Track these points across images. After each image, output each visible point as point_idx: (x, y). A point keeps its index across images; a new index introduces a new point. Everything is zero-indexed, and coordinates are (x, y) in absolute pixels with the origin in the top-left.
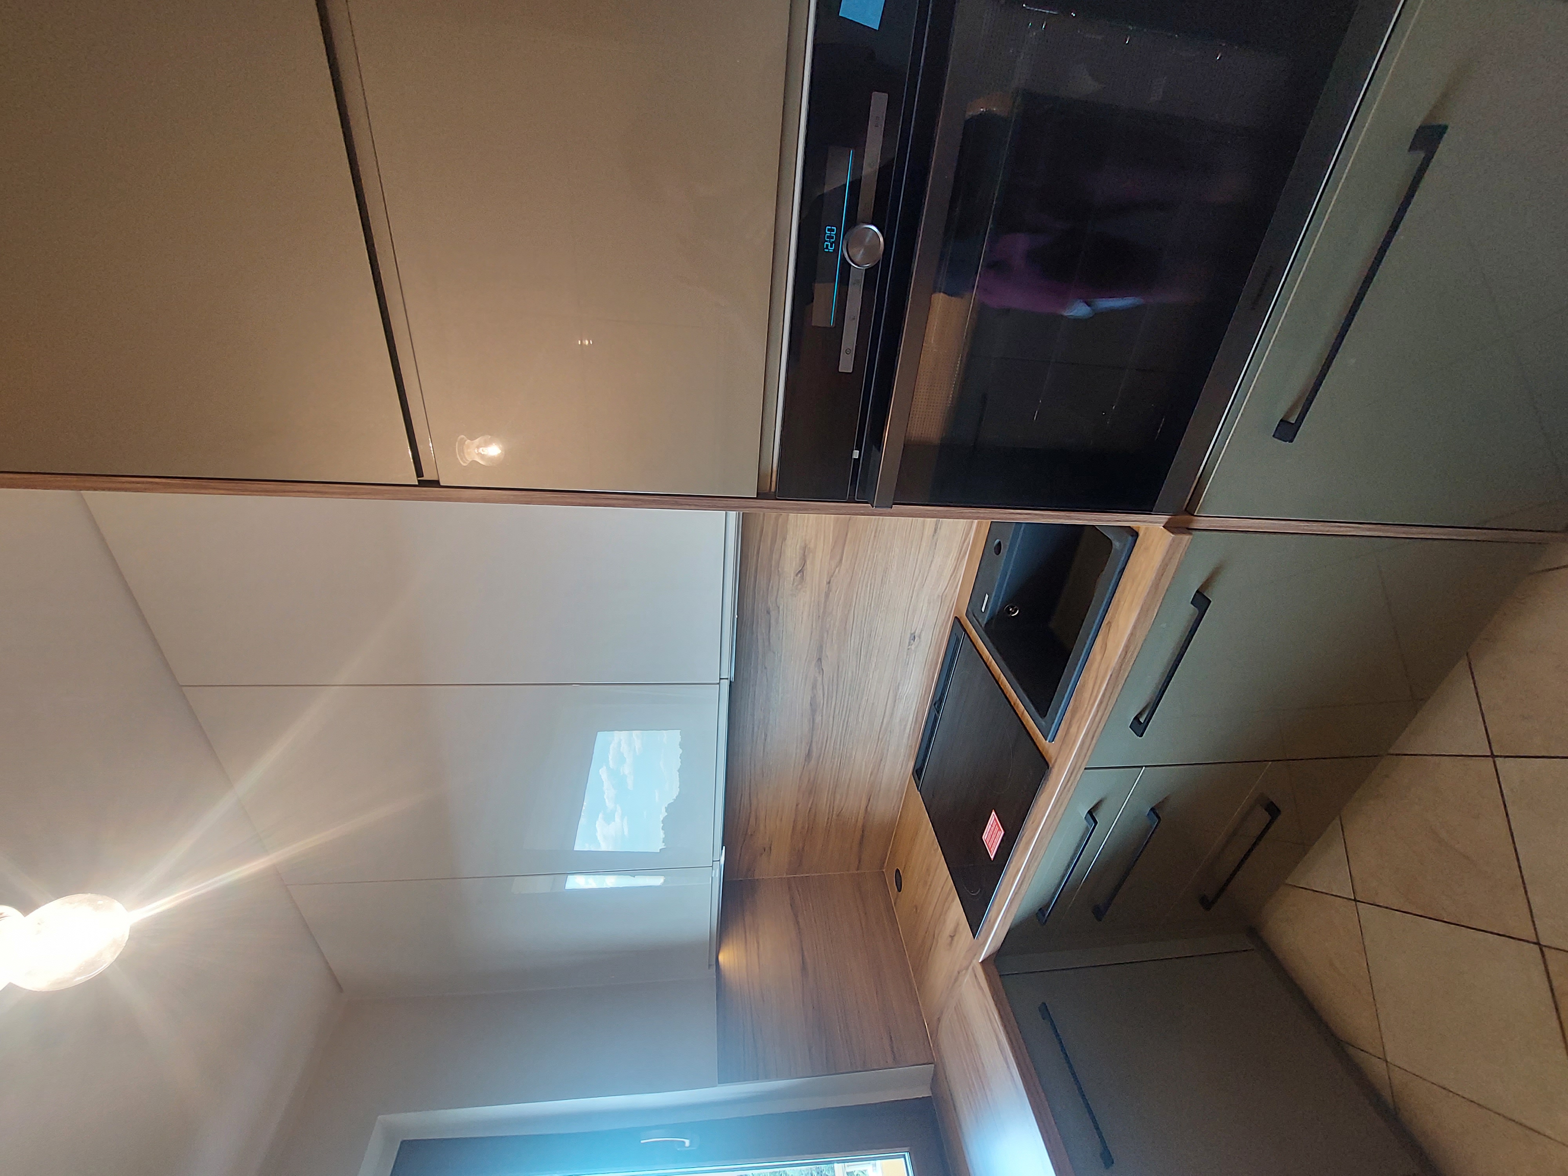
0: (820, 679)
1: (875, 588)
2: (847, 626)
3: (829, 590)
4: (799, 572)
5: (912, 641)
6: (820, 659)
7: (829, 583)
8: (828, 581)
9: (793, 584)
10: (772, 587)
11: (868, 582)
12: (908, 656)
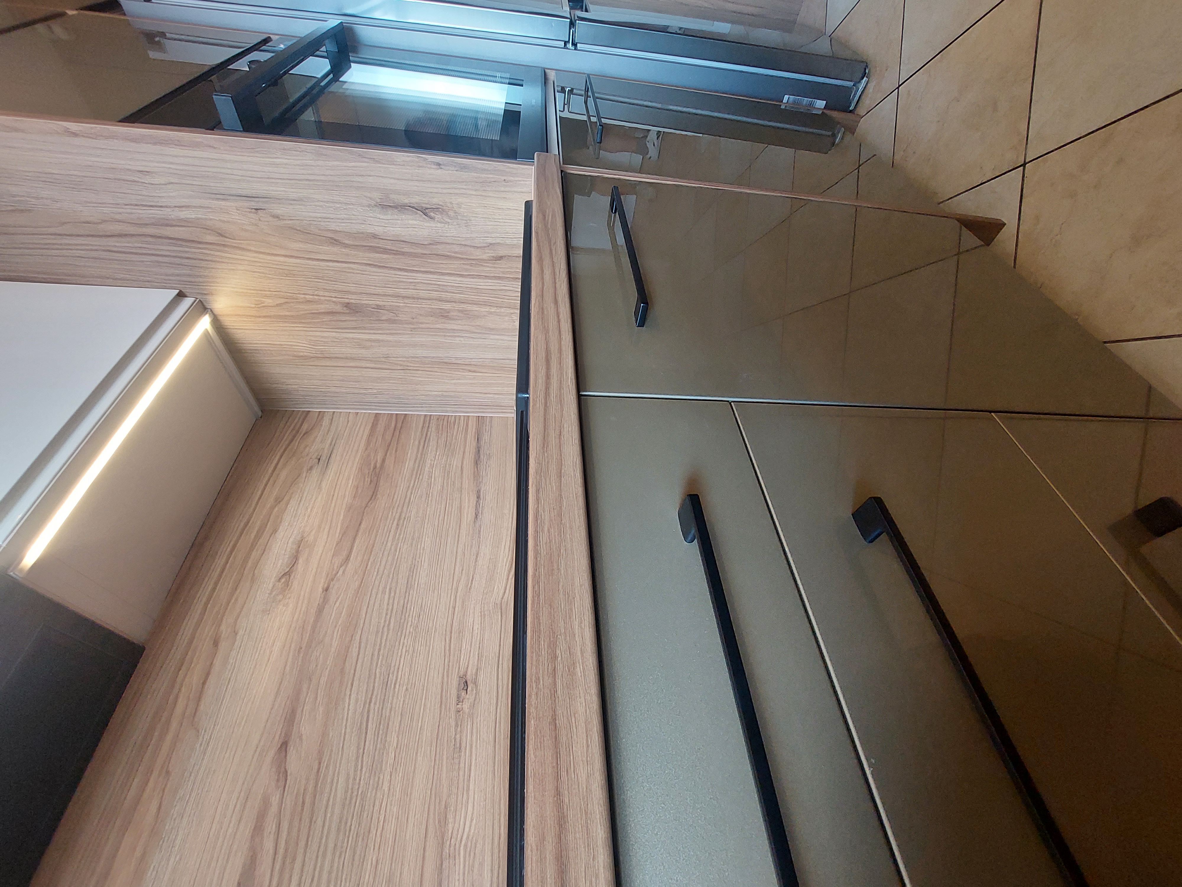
0: (275, 800)
1: (397, 595)
2: (347, 664)
3: (325, 600)
4: (285, 574)
5: (463, 693)
6: (284, 746)
7: (327, 589)
8: (326, 585)
9: (270, 594)
10: (236, 600)
11: (385, 587)
12: (459, 729)
